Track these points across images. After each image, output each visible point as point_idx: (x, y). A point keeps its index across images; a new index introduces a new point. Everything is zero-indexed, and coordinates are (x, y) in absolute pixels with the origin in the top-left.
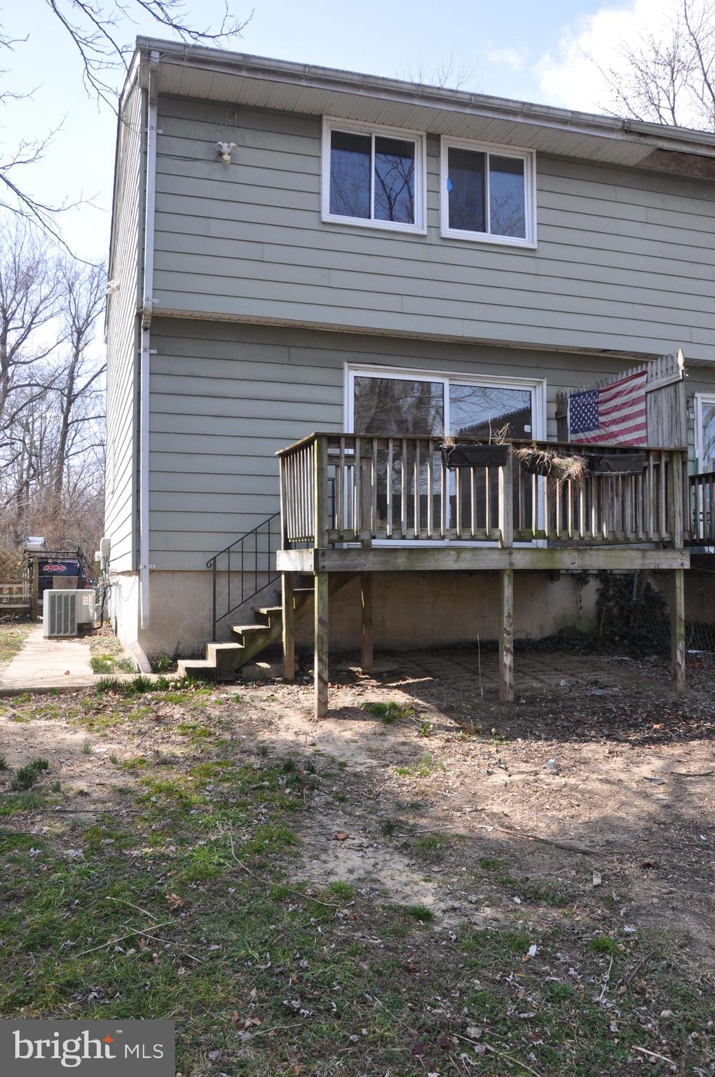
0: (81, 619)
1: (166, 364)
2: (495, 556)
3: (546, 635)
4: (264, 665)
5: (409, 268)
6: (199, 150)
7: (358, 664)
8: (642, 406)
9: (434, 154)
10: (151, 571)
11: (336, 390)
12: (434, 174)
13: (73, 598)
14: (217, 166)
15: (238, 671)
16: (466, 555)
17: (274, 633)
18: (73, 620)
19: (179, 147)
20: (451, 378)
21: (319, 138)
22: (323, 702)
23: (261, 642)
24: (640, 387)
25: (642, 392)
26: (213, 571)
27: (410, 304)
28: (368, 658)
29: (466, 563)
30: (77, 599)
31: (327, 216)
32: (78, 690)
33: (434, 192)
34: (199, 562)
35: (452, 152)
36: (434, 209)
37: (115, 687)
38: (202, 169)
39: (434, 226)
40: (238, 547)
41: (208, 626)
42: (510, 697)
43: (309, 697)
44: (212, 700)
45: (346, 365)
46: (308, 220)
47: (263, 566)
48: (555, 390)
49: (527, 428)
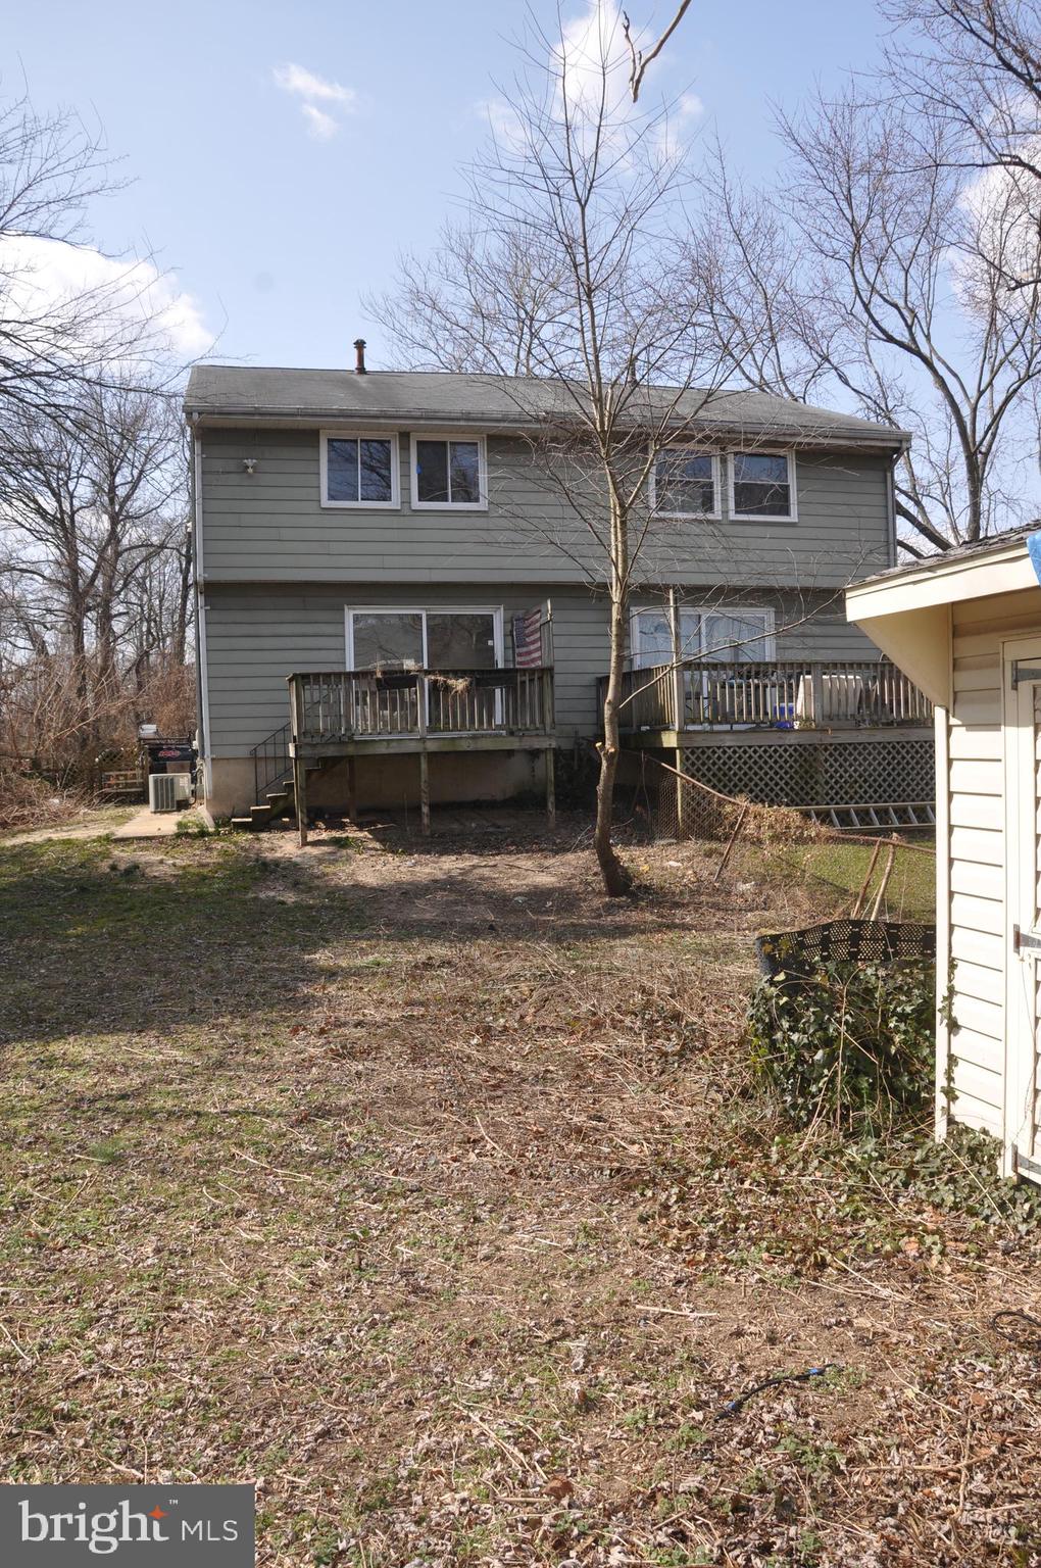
0: (179, 797)
1: (216, 616)
2: (413, 744)
3: (507, 796)
4: (287, 819)
5: (389, 535)
6: (232, 465)
7: (347, 816)
8: (538, 635)
9: (405, 448)
10: (213, 759)
11: (340, 626)
12: (405, 463)
13: (172, 780)
14: (245, 475)
15: (268, 823)
16: (394, 744)
17: (290, 798)
18: (173, 798)
19: (218, 465)
20: (427, 610)
21: (317, 446)
22: (304, 837)
23: (281, 804)
24: (537, 621)
25: (538, 625)
26: (254, 758)
27: (389, 561)
28: (353, 814)
29: (394, 749)
30: (175, 780)
31: (326, 503)
32: (163, 837)
33: (405, 475)
34: (244, 752)
35: (420, 444)
36: (406, 489)
37: (187, 835)
38: (234, 479)
39: (406, 501)
40: (271, 741)
41: (254, 795)
42: (428, 833)
43: (296, 836)
44: (244, 838)
45: (346, 607)
46: (310, 507)
47: (280, 754)
48: (510, 613)
49: (490, 643)
